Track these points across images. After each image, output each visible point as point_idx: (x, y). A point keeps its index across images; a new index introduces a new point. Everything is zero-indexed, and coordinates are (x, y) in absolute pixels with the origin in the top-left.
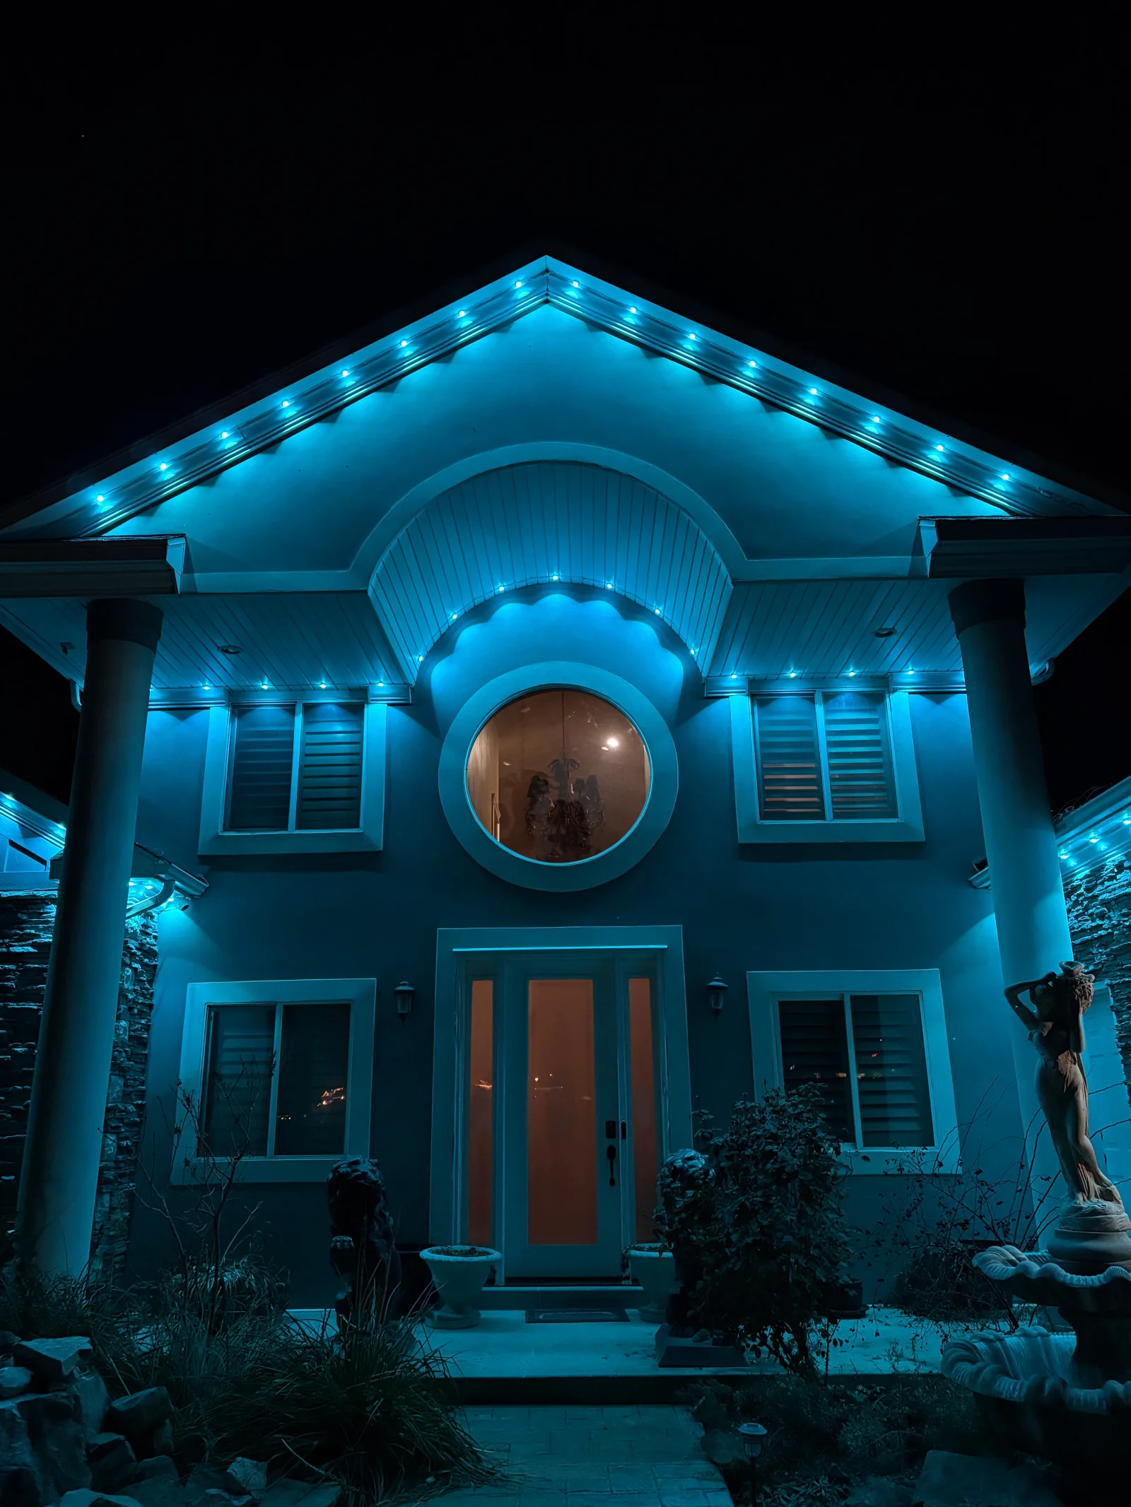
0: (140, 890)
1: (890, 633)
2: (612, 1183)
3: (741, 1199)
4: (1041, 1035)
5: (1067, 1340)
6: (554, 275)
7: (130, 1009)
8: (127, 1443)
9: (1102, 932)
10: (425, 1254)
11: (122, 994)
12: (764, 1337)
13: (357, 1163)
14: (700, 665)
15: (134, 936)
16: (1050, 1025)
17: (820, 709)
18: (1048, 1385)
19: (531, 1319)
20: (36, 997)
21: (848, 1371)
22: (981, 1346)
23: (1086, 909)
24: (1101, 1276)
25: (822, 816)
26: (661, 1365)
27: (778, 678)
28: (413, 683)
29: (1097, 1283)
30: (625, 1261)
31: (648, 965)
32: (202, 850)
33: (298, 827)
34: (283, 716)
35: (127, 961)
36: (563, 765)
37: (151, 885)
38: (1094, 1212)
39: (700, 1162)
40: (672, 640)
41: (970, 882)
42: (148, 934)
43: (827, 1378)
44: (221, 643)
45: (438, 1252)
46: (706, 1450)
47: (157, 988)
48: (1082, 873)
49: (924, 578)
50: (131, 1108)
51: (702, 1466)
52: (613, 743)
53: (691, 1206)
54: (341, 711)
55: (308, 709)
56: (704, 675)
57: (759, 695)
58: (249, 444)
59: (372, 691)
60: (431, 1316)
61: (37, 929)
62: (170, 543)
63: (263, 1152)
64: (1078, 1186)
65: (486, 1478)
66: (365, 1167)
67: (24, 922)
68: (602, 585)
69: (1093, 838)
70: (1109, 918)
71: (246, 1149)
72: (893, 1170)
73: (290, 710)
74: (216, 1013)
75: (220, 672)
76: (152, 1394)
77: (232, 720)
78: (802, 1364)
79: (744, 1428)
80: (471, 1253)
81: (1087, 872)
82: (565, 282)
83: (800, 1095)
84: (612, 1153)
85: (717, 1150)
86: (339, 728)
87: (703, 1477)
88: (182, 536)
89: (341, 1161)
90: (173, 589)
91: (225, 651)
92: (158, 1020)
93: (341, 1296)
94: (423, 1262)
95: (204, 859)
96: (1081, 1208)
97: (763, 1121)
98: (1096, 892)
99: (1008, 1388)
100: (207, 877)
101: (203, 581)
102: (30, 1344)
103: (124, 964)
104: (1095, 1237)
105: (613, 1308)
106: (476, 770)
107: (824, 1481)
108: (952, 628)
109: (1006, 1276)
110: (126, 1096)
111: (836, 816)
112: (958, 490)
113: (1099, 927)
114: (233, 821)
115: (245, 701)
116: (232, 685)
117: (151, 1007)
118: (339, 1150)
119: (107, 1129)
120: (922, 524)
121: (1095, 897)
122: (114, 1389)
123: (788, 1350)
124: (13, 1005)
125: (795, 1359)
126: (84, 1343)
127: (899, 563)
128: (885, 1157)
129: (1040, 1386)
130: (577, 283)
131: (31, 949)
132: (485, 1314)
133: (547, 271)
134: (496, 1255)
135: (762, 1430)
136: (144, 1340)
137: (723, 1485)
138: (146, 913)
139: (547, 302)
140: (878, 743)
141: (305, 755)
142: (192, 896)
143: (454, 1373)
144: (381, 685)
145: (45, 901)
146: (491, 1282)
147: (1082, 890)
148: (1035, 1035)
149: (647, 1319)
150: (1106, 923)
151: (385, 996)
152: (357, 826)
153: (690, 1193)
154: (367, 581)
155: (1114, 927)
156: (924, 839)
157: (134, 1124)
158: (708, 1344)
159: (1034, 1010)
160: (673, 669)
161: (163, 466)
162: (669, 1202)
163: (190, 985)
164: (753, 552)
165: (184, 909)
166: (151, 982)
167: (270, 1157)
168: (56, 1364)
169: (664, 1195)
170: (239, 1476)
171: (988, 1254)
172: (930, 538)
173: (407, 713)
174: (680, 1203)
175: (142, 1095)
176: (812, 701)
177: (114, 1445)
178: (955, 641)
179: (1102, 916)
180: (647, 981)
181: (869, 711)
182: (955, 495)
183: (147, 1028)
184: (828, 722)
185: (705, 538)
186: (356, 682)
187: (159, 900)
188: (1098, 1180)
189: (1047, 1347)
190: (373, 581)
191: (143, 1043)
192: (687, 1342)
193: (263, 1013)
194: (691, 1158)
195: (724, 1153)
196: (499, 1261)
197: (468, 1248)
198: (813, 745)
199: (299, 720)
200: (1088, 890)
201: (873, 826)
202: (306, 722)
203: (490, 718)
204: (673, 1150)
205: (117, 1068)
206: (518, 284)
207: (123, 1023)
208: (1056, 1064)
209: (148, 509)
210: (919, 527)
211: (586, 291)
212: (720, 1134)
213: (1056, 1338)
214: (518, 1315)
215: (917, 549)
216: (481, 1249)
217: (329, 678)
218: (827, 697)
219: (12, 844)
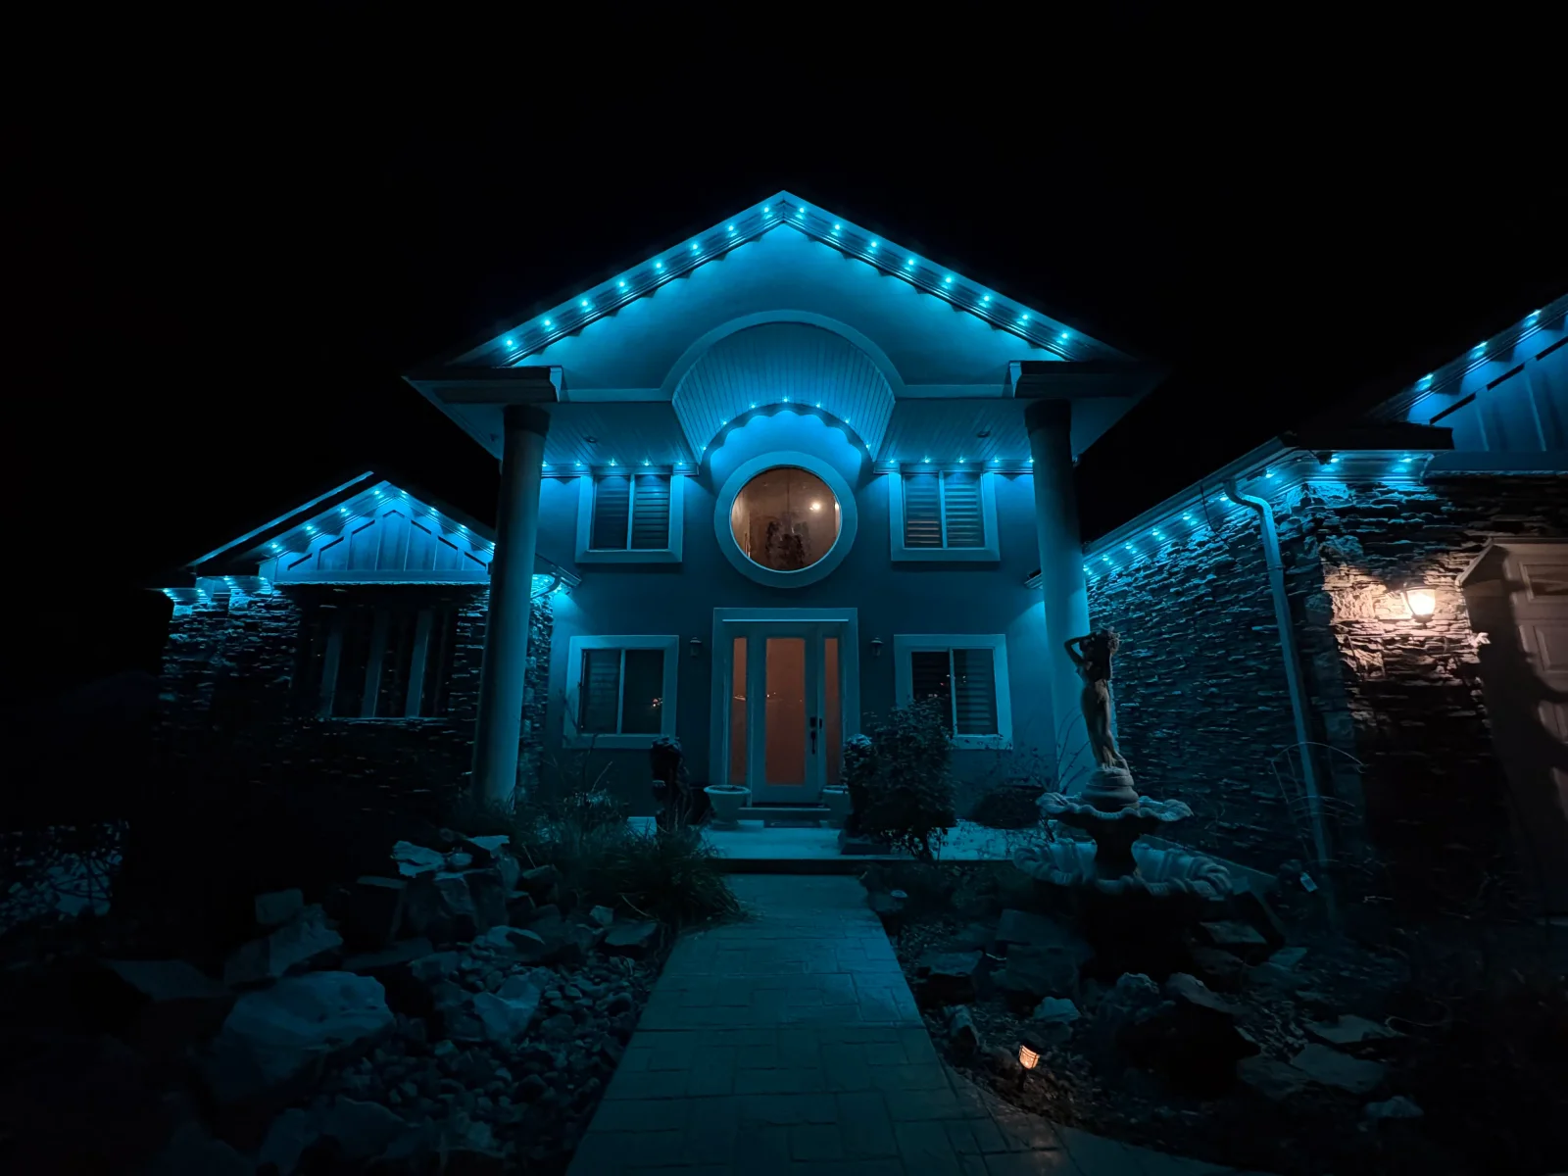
0: (539, 583)
1: (987, 435)
2: (814, 752)
3: (894, 764)
4: (1085, 670)
5: (1088, 847)
6: (788, 204)
7: (537, 650)
8: (530, 899)
9: (1105, 613)
10: (707, 789)
11: (531, 642)
12: (904, 841)
13: (667, 739)
14: (871, 454)
15: (538, 609)
16: (1091, 663)
17: (942, 482)
18: (1085, 878)
19: (767, 826)
20: (480, 642)
21: (949, 858)
22: (1036, 849)
23: (1096, 600)
24: (1119, 813)
25: (941, 545)
26: (843, 853)
27: (918, 463)
28: (700, 463)
29: (1117, 817)
30: (821, 793)
31: (837, 631)
32: (577, 561)
33: (632, 548)
34: (621, 481)
35: (534, 622)
36: (788, 516)
37: (547, 579)
38: (1113, 774)
39: (867, 742)
40: (855, 439)
41: (1025, 585)
42: (547, 608)
43: (938, 862)
44: (586, 435)
45: (714, 789)
46: (870, 903)
47: (553, 639)
48: (1096, 579)
49: (1012, 398)
50: (540, 706)
51: (869, 913)
52: (816, 506)
53: (863, 766)
54: (659, 480)
55: (638, 478)
56: (874, 460)
57: (906, 473)
58: (600, 311)
59: (676, 467)
60: (710, 823)
61: (482, 603)
62: (552, 370)
63: (615, 732)
64: (1103, 760)
65: (743, 917)
66: (672, 742)
67: (474, 599)
68: (813, 405)
69: (1105, 558)
70: (1111, 605)
71: (602, 730)
72: (983, 747)
73: (628, 478)
74: (587, 654)
75: (586, 455)
76: (546, 869)
77: (594, 485)
78: (925, 856)
79: (894, 893)
80: (733, 789)
81: (1099, 578)
82: (795, 209)
83: (927, 704)
84: (814, 736)
85: (880, 735)
86: (656, 490)
87: (869, 919)
88: (560, 366)
89: (658, 738)
90: (555, 399)
91: (588, 440)
92: (554, 657)
93: (658, 812)
94: (706, 794)
95: (579, 565)
96: (1104, 772)
97: (908, 719)
98: (1103, 590)
99: (1061, 877)
100: (581, 576)
101: (575, 395)
102: (472, 840)
103: (531, 624)
104: (1113, 789)
105: (813, 820)
106: (736, 518)
107: (940, 925)
108: (1026, 430)
109: (1059, 812)
110: (536, 699)
111: (949, 545)
112: (1034, 344)
113: (1104, 610)
114: (595, 544)
115: (602, 473)
116: (593, 462)
117: (549, 649)
118: (658, 730)
119: (524, 717)
120: (1011, 364)
121: (1102, 593)
122: (525, 864)
123: (917, 847)
124: (470, 646)
125: (921, 853)
126: (505, 839)
127: (997, 389)
128: (978, 739)
129: (1080, 877)
130: (803, 209)
131: (479, 615)
132: (741, 822)
133: (784, 201)
134: (747, 791)
135: (905, 895)
136: (545, 833)
137: (880, 924)
138: (544, 595)
139: (783, 222)
140: (974, 503)
141: (635, 506)
142: (572, 587)
143: (722, 856)
144: (681, 464)
145: (485, 587)
146: (745, 805)
147: (1094, 589)
148: (1082, 670)
149: (834, 827)
150: (1108, 608)
151: (684, 645)
152: (666, 547)
153: (862, 759)
154: (672, 398)
155: (1113, 610)
156: (999, 559)
157: (541, 714)
158: (869, 842)
159: (1081, 653)
160: (855, 458)
161: (547, 322)
162: (849, 763)
163: (572, 638)
164: (907, 381)
165: (567, 594)
166: (549, 635)
167: (619, 735)
168: (487, 852)
169: (847, 760)
170: (597, 917)
171: (1044, 797)
172: (1016, 374)
173: (697, 481)
174: (856, 765)
175: (545, 699)
176: (937, 477)
177: (522, 899)
178: (1027, 437)
179: (1106, 604)
180: (836, 640)
181: (972, 483)
182: (1033, 347)
183: (547, 661)
184: (946, 490)
185: (879, 371)
186: (667, 462)
187: (552, 588)
188: (1114, 755)
189: (1074, 850)
190: (675, 396)
191: (545, 670)
192: (856, 841)
193: (613, 654)
194: (862, 739)
195: (884, 737)
196: (749, 795)
197: (731, 786)
198: (937, 503)
199: (633, 484)
200: (1098, 589)
201: (970, 552)
202: (638, 485)
203: (746, 485)
204: (849, 735)
205: (529, 682)
206: (766, 209)
207: (533, 658)
208: (1094, 686)
209: (539, 350)
210: (1009, 368)
211: (809, 214)
212: (882, 726)
213: (1080, 845)
214: (760, 823)
215: (1008, 381)
216: (738, 787)
217: (650, 460)
218: (946, 475)
219: (467, 554)
